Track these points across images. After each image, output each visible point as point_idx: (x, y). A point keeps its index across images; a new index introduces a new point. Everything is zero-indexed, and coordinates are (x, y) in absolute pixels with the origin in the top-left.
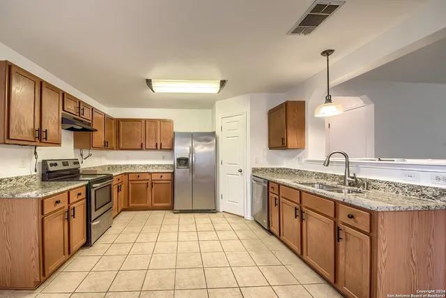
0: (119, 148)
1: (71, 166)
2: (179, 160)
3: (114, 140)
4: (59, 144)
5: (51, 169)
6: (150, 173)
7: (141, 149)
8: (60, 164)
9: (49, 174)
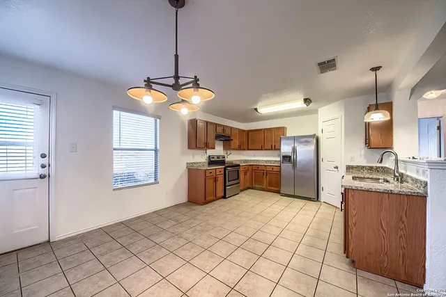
0: (248, 149)
1: (221, 159)
2: (284, 157)
3: (246, 143)
4: (214, 148)
5: (212, 159)
6: (266, 166)
7: (262, 150)
8: (216, 157)
9: (211, 162)
